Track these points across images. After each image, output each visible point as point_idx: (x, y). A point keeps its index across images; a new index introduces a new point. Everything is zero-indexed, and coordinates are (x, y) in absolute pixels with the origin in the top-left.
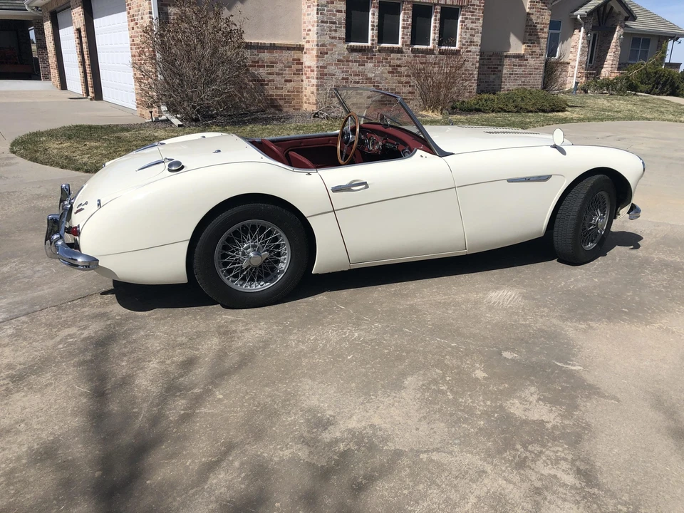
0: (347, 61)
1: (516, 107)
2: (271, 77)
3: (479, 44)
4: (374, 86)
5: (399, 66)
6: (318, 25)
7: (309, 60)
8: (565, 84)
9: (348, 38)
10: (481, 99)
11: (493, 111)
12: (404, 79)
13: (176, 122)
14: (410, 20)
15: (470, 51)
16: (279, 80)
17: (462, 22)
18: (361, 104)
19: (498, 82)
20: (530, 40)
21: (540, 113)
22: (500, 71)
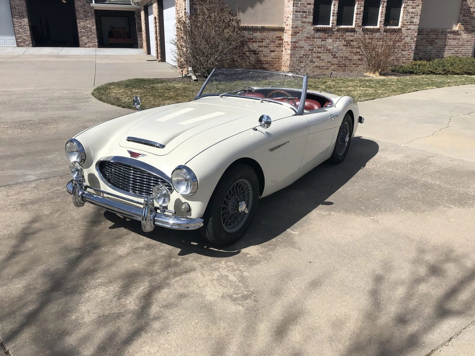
0: (313, 38)
1: (444, 70)
2: (261, 49)
3: (418, 24)
4: (332, 55)
5: (352, 41)
6: (293, 14)
7: (287, 37)
9: (315, 22)
10: (416, 65)
11: (423, 74)
12: (355, 50)
13: (194, 78)
14: (362, 8)
15: (410, 29)
16: (266, 51)
17: (405, 8)
18: (322, 66)
19: (434, 51)
20: (463, 20)
21: (465, 75)
22: (436, 43)
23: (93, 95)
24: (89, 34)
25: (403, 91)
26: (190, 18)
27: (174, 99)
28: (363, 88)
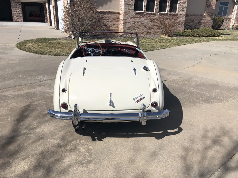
0: (135, 17)
1: (198, 34)
2: (108, 23)
3: (185, 11)
4: (144, 26)
5: (154, 19)
6: (124, 5)
7: (121, 17)
8: (229, 26)
9: (136, 9)
10: (185, 32)
11: (189, 36)
12: (156, 24)
13: (73, 37)
14: (159, 3)
15: (182, 14)
16: (111, 24)
17: (179, 3)
18: (139, 32)
19: (193, 25)
20: (207, 10)
21: (208, 37)
22: (195, 21)
23: (16, 46)
24: (18, 15)
25: (179, 44)
26: (70, 6)
27: (61, 49)
28: (159, 43)
